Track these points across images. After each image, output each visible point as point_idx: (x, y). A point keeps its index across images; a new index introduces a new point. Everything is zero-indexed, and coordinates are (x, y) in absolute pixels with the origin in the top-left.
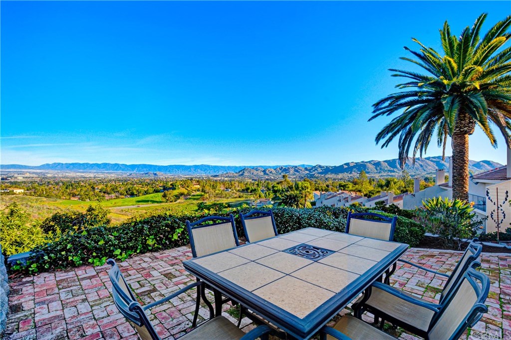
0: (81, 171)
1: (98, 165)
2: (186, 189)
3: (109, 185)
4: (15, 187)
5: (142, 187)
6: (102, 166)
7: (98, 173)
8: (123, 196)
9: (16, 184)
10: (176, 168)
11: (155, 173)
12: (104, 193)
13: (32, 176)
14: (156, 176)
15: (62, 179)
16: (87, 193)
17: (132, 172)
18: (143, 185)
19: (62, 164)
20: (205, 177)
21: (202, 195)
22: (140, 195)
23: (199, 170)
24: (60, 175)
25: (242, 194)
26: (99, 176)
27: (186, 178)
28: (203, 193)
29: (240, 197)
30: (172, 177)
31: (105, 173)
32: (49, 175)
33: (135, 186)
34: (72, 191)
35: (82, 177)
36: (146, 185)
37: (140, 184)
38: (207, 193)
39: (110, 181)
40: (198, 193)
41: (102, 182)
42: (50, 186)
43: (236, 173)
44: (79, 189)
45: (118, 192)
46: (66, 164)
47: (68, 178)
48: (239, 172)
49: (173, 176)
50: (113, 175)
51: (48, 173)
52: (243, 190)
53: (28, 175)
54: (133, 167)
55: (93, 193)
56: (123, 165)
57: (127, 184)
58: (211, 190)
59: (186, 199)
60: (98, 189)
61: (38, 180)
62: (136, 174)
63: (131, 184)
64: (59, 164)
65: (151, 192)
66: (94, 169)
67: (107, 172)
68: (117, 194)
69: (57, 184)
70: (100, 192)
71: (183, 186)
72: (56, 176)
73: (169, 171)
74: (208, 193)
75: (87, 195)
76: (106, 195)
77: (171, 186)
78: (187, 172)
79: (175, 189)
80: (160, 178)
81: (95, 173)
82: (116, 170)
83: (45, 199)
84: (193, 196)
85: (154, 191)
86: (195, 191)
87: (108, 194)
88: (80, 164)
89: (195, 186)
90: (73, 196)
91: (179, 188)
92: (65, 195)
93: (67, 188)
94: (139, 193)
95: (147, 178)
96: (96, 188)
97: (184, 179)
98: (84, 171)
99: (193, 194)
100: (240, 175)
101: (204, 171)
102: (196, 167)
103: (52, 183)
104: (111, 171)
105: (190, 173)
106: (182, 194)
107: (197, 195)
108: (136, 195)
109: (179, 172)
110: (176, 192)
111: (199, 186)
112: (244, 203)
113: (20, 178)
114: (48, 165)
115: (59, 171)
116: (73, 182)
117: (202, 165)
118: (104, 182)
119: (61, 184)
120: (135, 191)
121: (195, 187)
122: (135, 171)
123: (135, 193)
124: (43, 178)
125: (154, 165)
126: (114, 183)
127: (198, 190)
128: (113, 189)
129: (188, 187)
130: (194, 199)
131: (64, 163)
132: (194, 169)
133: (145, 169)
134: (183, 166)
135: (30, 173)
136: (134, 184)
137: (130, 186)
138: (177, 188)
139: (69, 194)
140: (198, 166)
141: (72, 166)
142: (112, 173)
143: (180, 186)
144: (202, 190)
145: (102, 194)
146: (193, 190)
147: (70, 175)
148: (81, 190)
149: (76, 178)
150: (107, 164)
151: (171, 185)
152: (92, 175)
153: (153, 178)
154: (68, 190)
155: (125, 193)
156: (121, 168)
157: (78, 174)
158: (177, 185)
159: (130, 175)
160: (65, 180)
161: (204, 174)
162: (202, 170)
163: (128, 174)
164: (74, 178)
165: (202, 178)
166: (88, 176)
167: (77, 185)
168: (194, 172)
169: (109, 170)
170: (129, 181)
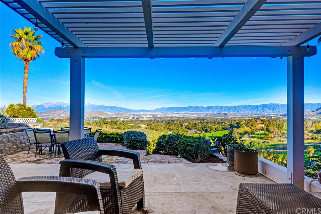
0: (176, 112)
1: (185, 108)
2: (250, 128)
3: (192, 123)
4: (142, 124)
5: (214, 125)
6: (188, 109)
7: (185, 114)
8: (200, 132)
9: (142, 122)
10: (244, 108)
11: (225, 113)
12: (188, 128)
13: (150, 116)
14: (226, 116)
15: (165, 119)
16: (177, 129)
17: (208, 113)
18: (215, 124)
19: (165, 108)
20: (274, 116)
21: (266, 135)
22: (212, 131)
23: (266, 109)
24: (164, 116)
25: (315, 135)
26: (186, 116)
27: (253, 117)
28: (267, 133)
29: (312, 139)
30: (240, 117)
31: (189, 114)
32: (159, 116)
33: (209, 124)
34: (169, 127)
35: (176, 117)
36: (217, 123)
37: (213, 123)
38: (271, 133)
39: (193, 120)
40: (262, 132)
41: (187, 120)
42: (159, 123)
43: (313, 111)
44: (173, 126)
45: (197, 128)
46: (167, 108)
47: (168, 118)
48: (317, 110)
49: (240, 115)
50: (194, 116)
51: (158, 115)
52: (317, 131)
53: (148, 116)
54: (208, 108)
55: (181, 129)
56: (202, 107)
57: (203, 122)
58: (276, 130)
59: (250, 137)
60: (184, 126)
61: (153, 119)
62: (211, 114)
63: (206, 122)
64: (164, 108)
65: (220, 129)
66: (183, 111)
67: (191, 113)
68: (196, 130)
69: (162, 122)
70: (185, 128)
71: (246, 125)
72: (162, 116)
73: (238, 111)
74: (273, 132)
75: (178, 130)
76: (189, 131)
77: (237, 125)
78: (254, 112)
79: (239, 127)
80: (229, 117)
81: (184, 114)
82: (197, 111)
83: (155, 132)
84: (257, 134)
85: (223, 129)
86: (259, 130)
87: (190, 130)
88: (175, 108)
89: (259, 125)
90: (170, 130)
91: (243, 127)
92: (165, 130)
93: (167, 125)
94: (211, 129)
95: (219, 118)
96: (183, 125)
97: (251, 118)
98: (177, 113)
99: (257, 133)
100: (318, 114)
101: (273, 110)
102: (264, 106)
103: (160, 121)
104: (194, 112)
105: (258, 112)
106: (246, 133)
107: (261, 134)
108: (209, 131)
109: (247, 112)
110: (241, 130)
111: (263, 125)
112: (310, 146)
113: (145, 119)
114: (158, 109)
115: (164, 113)
116: (171, 121)
117: (270, 105)
118: (189, 120)
119: (164, 122)
120: (208, 128)
121: (260, 127)
122: (210, 112)
123: (208, 130)
124: (156, 118)
125: (224, 107)
126: (195, 122)
127: (262, 129)
128: (194, 126)
129: (252, 126)
130: (258, 138)
131: (166, 107)
132: (262, 108)
133: (217, 110)
134: (250, 106)
135: (149, 114)
136: (209, 123)
137: (205, 124)
138: (241, 126)
139: (168, 129)
141: (170, 110)
142: (194, 114)
143: (244, 125)
144: (266, 129)
145: (186, 130)
146: (256, 129)
147: (169, 115)
148: (175, 126)
149: (173, 118)
150: (191, 107)
151: (237, 123)
152: (182, 116)
153: (223, 117)
154: (167, 126)
155: (201, 130)
156: (200, 109)
157: (174, 115)
158: (241, 124)
159: (206, 115)
160: (167, 119)
161: (273, 114)
162: (270, 109)
163: (205, 114)
164: (171, 118)
165: (269, 118)
166: (179, 117)
167: (173, 123)
168: (261, 111)
169: (193, 112)
170: (205, 120)
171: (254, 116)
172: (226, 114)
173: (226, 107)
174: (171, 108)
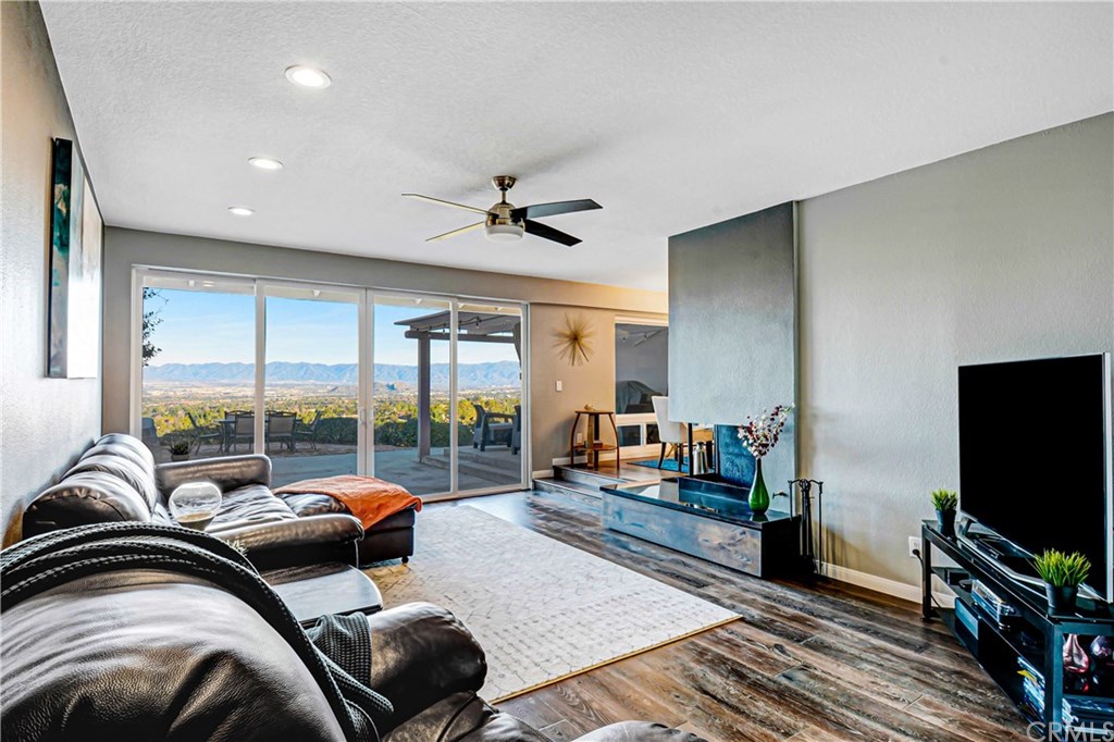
0: (226, 381)
11: (391, 383)
14: (394, 392)
15: (183, 401)
17: (338, 383)
19: (184, 366)
20: (511, 393)
23: (494, 375)
24: (180, 393)
27: (464, 396)
31: (277, 385)
32: (155, 393)
35: (228, 396)
46: (192, 366)
50: (294, 391)
51: (154, 388)
56: (318, 365)
62: (348, 387)
64: (177, 366)
67: (282, 382)
69: (173, 412)
72: (172, 393)
80: (402, 397)
82: (302, 377)
88: (223, 366)
98: (231, 382)
102: (488, 368)
103: (163, 410)
104: (291, 382)
105: (475, 382)
115: (177, 383)
116: (207, 409)
117: (503, 364)
119: (181, 413)
122: (345, 381)
125: (388, 366)
131: (188, 363)
132: (484, 373)
136: (343, 412)
140: (495, 364)
142: (293, 386)
147: (200, 391)
149: (215, 399)
150: (281, 363)
153: (386, 396)
156: (312, 372)
157: (218, 389)
158: (437, 415)
159: (334, 389)
160: (192, 403)
161: (509, 386)
162: (503, 376)
163: (330, 388)
164: (209, 398)
165: (502, 396)
166: (240, 395)
167: (216, 414)
168: (484, 379)
169: (288, 379)
170: (330, 406)
171: (467, 392)
172: (392, 387)
173: (394, 367)
174: (206, 366)
